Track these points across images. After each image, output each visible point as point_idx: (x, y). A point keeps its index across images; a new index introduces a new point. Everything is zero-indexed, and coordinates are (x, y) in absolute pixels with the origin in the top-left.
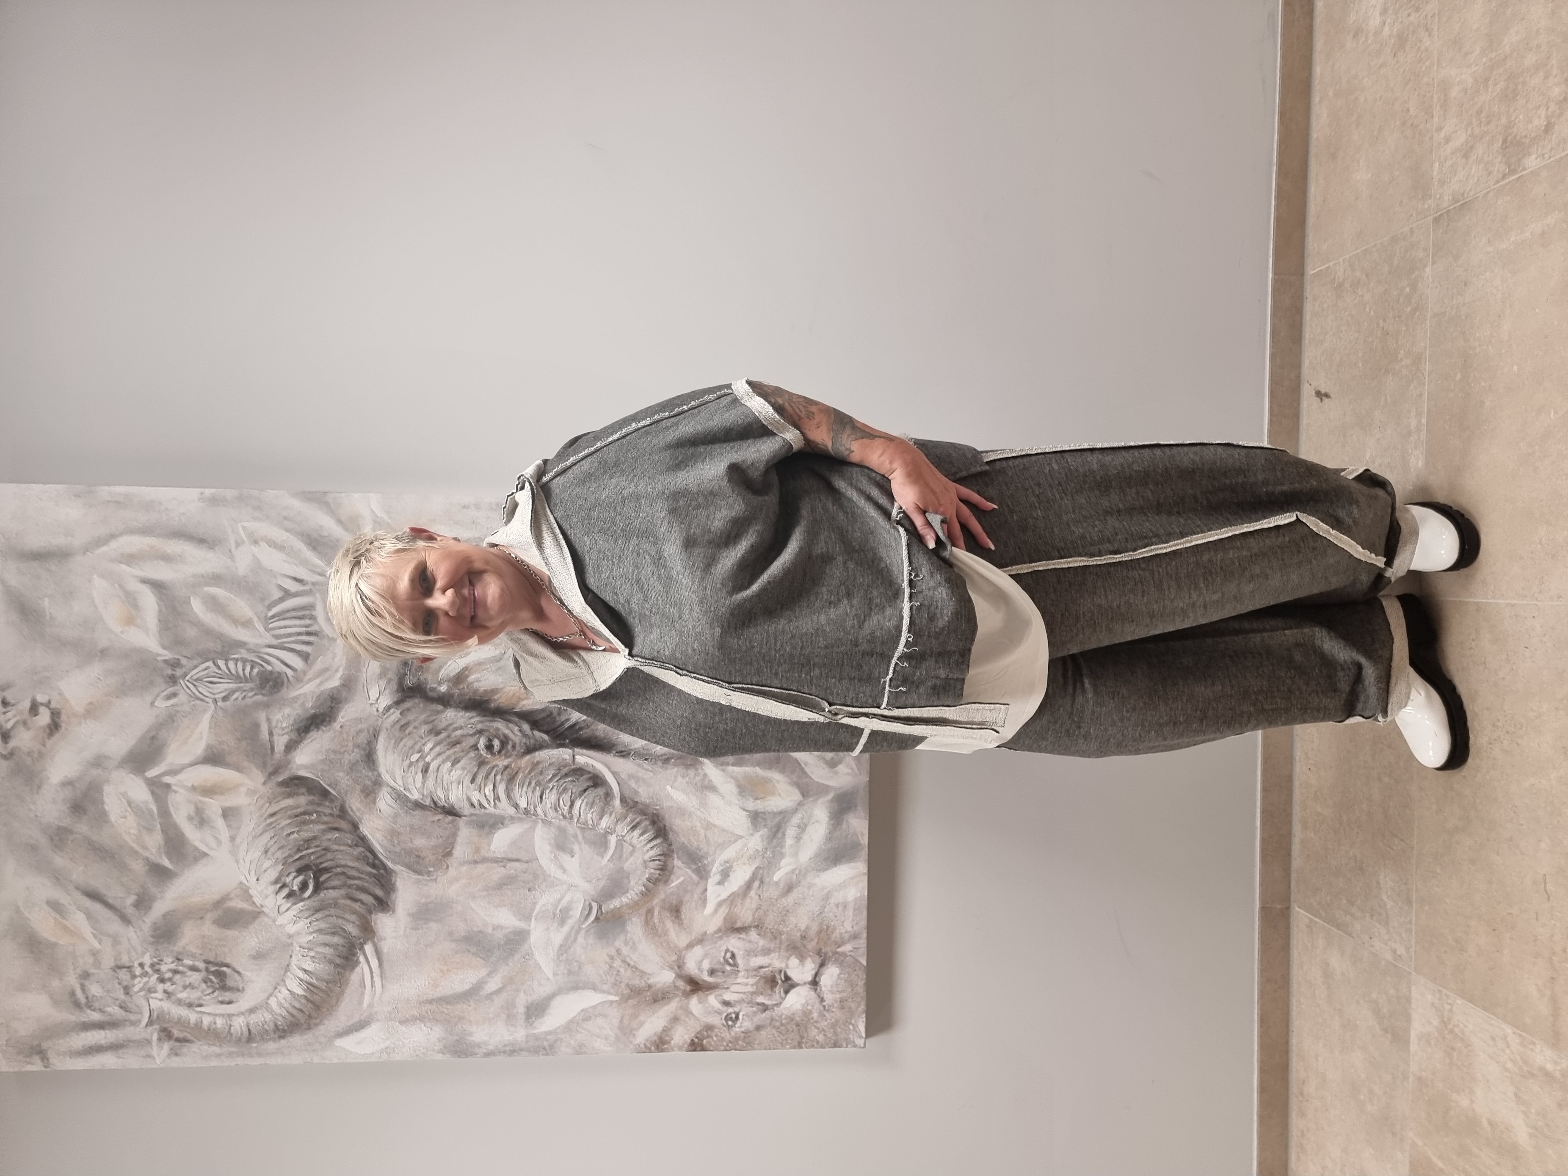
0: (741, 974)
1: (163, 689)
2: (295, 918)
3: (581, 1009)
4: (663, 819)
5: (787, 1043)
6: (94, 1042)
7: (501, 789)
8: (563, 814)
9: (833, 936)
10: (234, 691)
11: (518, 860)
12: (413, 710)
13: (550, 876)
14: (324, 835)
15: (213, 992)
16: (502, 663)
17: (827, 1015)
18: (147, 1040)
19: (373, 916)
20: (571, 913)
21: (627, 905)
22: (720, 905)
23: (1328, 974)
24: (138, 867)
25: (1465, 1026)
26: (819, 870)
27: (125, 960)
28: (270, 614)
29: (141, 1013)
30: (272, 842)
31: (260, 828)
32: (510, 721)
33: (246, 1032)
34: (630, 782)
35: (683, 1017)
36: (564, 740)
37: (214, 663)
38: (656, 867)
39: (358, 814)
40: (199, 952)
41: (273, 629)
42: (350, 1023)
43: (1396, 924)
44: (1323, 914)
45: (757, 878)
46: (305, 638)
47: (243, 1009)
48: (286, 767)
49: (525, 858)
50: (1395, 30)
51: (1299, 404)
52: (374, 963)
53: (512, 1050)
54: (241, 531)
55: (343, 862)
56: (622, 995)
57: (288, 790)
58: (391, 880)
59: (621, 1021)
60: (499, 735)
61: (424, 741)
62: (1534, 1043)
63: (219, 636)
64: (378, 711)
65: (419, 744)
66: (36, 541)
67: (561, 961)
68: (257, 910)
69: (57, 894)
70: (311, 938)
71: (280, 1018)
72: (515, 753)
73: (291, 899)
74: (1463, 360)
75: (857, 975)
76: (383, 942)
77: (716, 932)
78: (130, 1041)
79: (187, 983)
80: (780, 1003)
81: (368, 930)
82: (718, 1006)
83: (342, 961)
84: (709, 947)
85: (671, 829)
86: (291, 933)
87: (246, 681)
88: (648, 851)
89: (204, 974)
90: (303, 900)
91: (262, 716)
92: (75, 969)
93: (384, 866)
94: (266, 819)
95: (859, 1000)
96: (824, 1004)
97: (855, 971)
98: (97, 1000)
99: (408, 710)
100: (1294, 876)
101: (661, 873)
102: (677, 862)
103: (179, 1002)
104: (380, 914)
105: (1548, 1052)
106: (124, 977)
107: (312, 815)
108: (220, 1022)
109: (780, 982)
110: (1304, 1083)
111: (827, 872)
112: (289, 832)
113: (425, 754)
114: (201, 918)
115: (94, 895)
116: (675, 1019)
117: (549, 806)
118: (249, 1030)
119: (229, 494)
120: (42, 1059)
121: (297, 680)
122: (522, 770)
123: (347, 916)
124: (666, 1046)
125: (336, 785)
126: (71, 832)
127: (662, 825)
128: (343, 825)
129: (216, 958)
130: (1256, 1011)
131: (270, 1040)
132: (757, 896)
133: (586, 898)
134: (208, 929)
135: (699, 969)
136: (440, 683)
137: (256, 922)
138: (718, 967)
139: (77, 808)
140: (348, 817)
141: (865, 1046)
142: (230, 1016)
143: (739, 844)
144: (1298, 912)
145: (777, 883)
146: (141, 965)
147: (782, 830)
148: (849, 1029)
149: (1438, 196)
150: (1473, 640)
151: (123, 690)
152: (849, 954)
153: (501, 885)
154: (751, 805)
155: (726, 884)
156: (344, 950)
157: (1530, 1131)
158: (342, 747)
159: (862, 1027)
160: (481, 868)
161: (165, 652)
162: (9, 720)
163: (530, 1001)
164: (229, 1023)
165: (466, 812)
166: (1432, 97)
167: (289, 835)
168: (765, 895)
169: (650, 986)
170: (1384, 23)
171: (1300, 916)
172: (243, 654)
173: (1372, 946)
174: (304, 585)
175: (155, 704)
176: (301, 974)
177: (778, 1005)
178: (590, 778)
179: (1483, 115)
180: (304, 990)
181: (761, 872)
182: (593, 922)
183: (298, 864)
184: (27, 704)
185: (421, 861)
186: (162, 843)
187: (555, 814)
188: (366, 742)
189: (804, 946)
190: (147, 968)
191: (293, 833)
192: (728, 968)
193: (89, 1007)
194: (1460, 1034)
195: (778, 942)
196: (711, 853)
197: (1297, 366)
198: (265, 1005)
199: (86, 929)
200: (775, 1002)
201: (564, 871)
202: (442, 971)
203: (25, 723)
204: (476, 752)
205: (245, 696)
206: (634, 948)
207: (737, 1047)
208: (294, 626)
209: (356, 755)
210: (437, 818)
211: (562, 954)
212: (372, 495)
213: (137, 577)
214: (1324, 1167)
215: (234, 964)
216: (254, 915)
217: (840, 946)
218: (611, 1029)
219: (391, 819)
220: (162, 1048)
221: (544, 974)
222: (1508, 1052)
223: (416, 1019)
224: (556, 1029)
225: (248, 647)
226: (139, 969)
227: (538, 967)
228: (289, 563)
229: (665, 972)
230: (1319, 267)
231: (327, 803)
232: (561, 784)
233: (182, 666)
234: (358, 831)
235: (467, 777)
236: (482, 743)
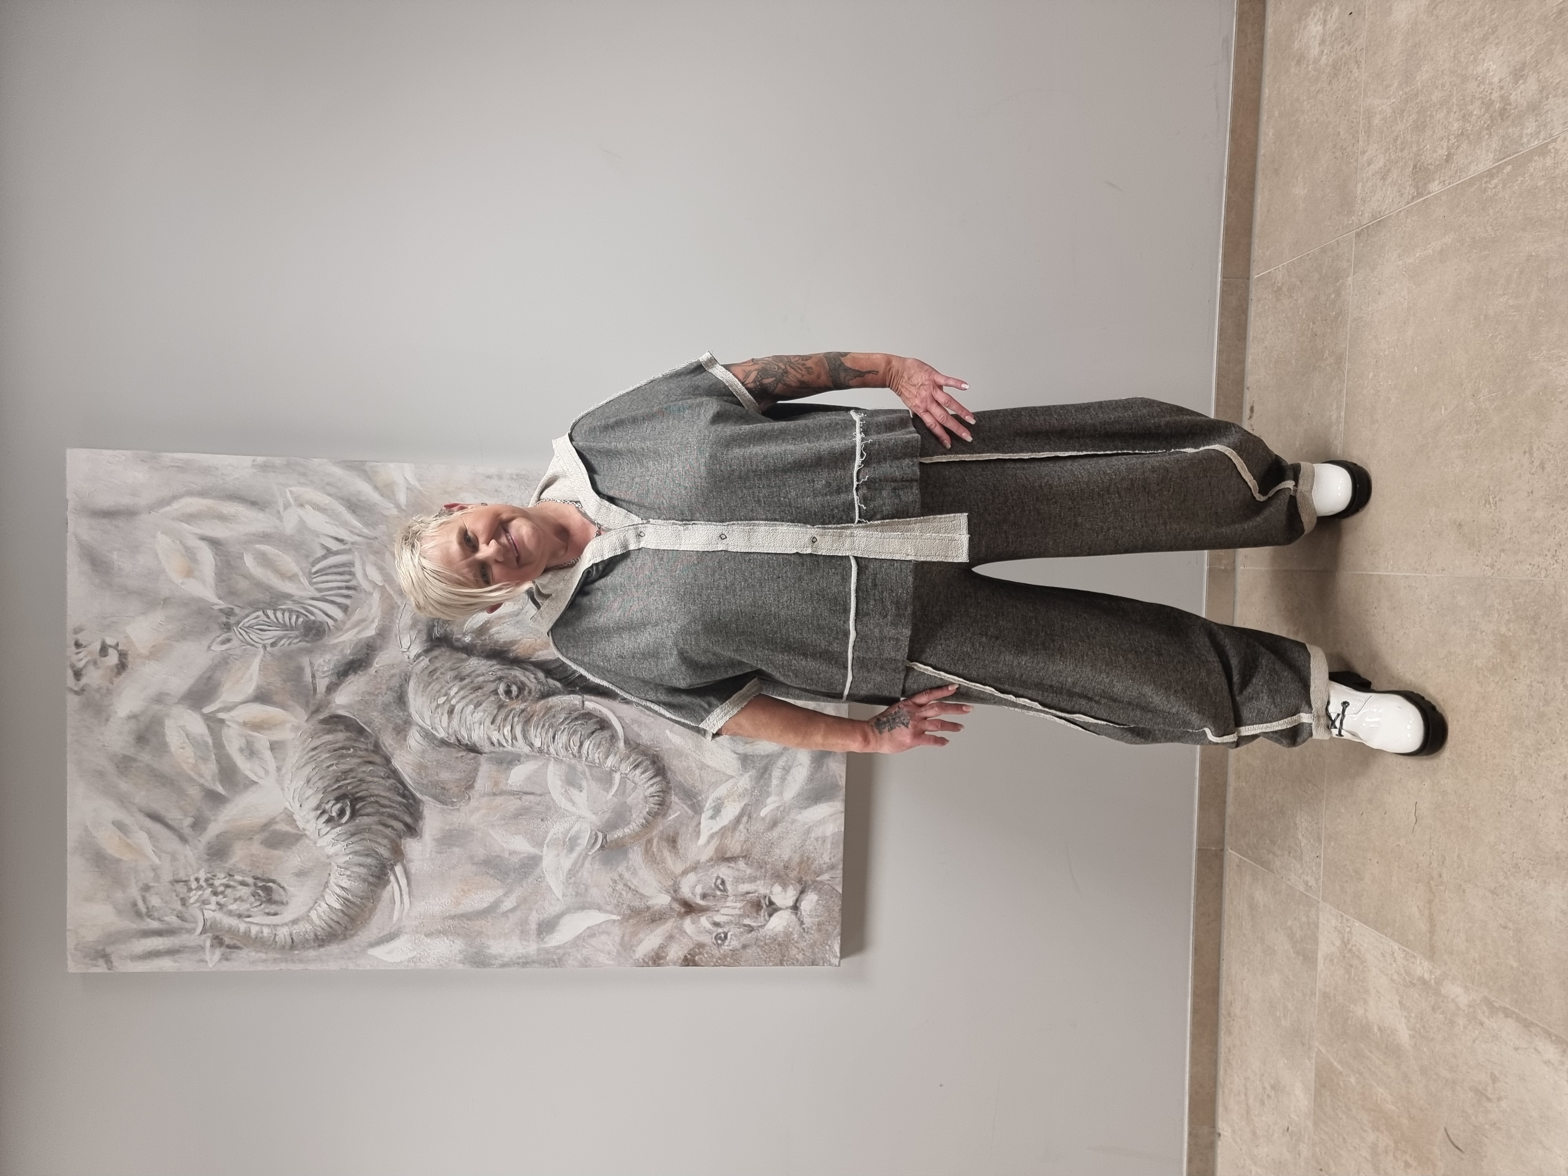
0: (730, 899)
1: (218, 634)
2: (333, 841)
3: (586, 927)
4: (662, 759)
5: (770, 961)
6: (153, 948)
7: (518, 730)
8: (572, 753)
9: (813, 867)
10: (281, 638)
11: (532, 794)
12: (440, 657)
13: (561, 807)
14: (359, 767)
15: (260, 905)
16: (519, 618)
17: (806, 937)
18: (200, 946)
19: (403, 840)
20: (579, 841)
21: (629, 835)
22: (712, 837)
23: (1253, 907)
24: (194, 792)
25: (1362, 946)
26: (801, 808)
27: (182, 875)
28: (314, 570)
29: (196, 922)
30: (314, 773)
31: (303, 760)
32: (526, 669)
33: (289, 941)
34: (633, 726)
35: (678, 936)
36: (575, 687)
37: (263, 612)
38: (656, 802)
39: (389, 749)
40: (248, 869)
42: (381, 935)
43: (1308, 860)
44: (1250, 853)
45: (746, 814)
46: (345, 592)
48: (327, 707)
49: (539, 792)
50: (1331, 60)
51: (1242, 396)
52: (403, 881)
53: (525, 962)
54: (288, 495)
55: (376, 792)
56: (624, 915)
57: (328, 727)
58: (419, 809)
59: (623, 938)
60: (517, 681)
61: (449, 686)
62: (1414, 957)
63: (268, 588)
64: (409, 658)
65: (446, 688)
66: (106, 501)
67: (569, 884)
68: (301, 833)
69: (121, 815)
70: (348, 858)
71: (319, 929)
72: (531, 698)
73: (330, 824)
74: (1375, 360)
75: (834, 902)
76: (411, 864)
77: (708, 861)
78: (186, 947)
79: (238, 896)
80: (765, 925)
81: (398, 853)
82: (708, 926)
83: (375, 879)
84: (702, 874)
85: (670, 769)
86: (330, 854)
87: (292, 628)
88: (648, 788)
89: (252, 888)
90: (340, 825)
91: (305, 661)
92: (137, 882)
93: (413, 796)
94: (308, 752)
95: (835, 923)
96: (804, 926)
97: (832, 897)
98: (156, 910)
99: (436, 657)
100: (1228, 822)
101: (660, 808)
102: (674, 799)
103: (230, 913)
104: (409, 839)
105: (1426, 964)
106: (181, 890)
107: (350, 750)
108: (266, 931)
109: (764, 906)
110: (1231, 1004)
111: (808, 810)
112: (328, 764)
113: (450, 697)
114: (251, 839)
115: (155, 817)
116: (671, 938)
117: (560, 745)
118: (292, 939)
119: (278, 461)
120: (106, 962)
122: (536, 714)
124: (662, 961)
125: (371, 723)
126: (135, 760)
127: (661, 765)
128: (377, 759)
129: (263, 875)
130: (1191, 941)
131: (310, 948)
132: (746, 830)
133: (593, 828)
134: (256, 848)
135: (693, 894)
136: (464, 634)
137: (299, 844)
138: (709, 891)
139: (141, 739)
140: (381, 752)
141: (839, 965)
142: (275, 926)
143: (729, 784)
144: (1230, 853)
145: (763, 819)
146: (197, 880)
147: (768, 772)
148: (826, 951)
149: (1360, 213)
150: (1375, 608)
151: (183, 635)
152: (827, 882)
153: (518, 815)
154: (741, 749)
155: (718, 819)
156: (376, 870)
157: (1410, 1032)
158: (376, 689)
159: (837, 948)
160: (499, 800)
161: (221, 602)
162: (82, 660)
163: (541, 919)
164: (274, 932)
165: (486, 750)
166: (1359, 123)
167: (328, 767)
168: (753, 829)
169: (648, 908)
170: (1323, 52)
171: (1232, 855)
172: (289, 605)
173: (1289, 880)
175: (212, 648)
176: (338, 891)
177: (762, 926)
178: (598, 722)
179: (1398, 142)
180: (341, 905)
181: (749, 808)
182: (599, 850)
183: (336, 793)
184: (97, 646)
185: (446, 792)
186: (217, 771)
187: (566, 754)
188: (398, 685)
189: (787, 875)
191: (332, 765)
192: (719, 893)
193: (149, 916)
194: (1357, 953)
195: (763, 870)
196: (705, 790)
197: (1242, 362)
198: (307, 917)
199: (148, 847)
200: (760, 924)
201: (574, 803)
202: (462, 890)
203: (95, 663)
204: (496, 697)
206: (635, 873)
207: (726, 963)
208: (335, 581)
209: (389, 697)
210: (460, 754)
211: (570, 878)
212: (406, 465)
213: (196, 534)
214: (1247, 1079)
215: (279, 880)
216: (297, 837)
217: (818, 876)
218: (613, 945)
219: (418, 754)
220: (213, 953)
221: (555, 895)
222: (1394, 965)
223: (440, 932)
224: (564, 944)
225: (293, 598)
226: (195, 883)
227: (549, 888)
228: (330, 524)
229: (663, 895)
230: (1262, 272)
231: (363, 739)
232: (571, 726)
233: (236, 615)
234: (390, 765)
235: (487, 719)
236: (502, 688)
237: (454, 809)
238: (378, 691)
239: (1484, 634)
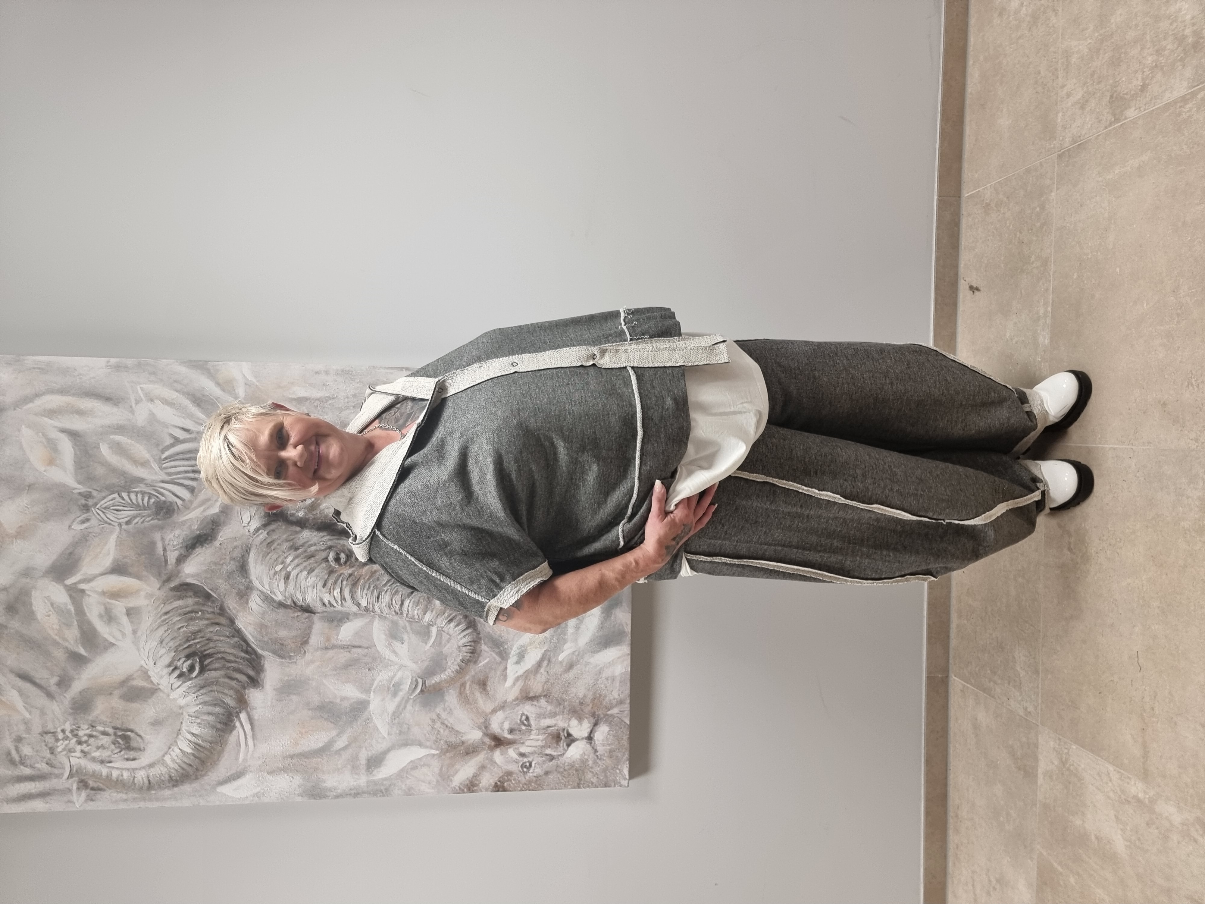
0: (533, 732)
1: (78, 516)
2: (185, 693)
3: (409, 761)
5: (569, 785)
6: (27, 791)
7: (347, 592)
8: (395, 611)
9: (604, 703)
10: (135, 517)
11: (360, 647)
12: (277, 531)
13: (385, 658)
14: (207, 628)
15: (120, 752)
17: (600, 762)
18: (68, 789)
19: (246, 691)
20: (402, 687)
21: (445, 680)
22: (517, 679)
23: (976, 727)
24: (59, 654)
25: (1079, 765)
26: (593, 652)
27: (50, 727)
28: (163, 456)
29: (64, 768)
30: (166, 634)
31: (156, 623)
33: (146, 782)
35: (489, 766)
37: (119, 494)
38: (468, 651)
39: (234, 611)
40: (108, 721)
41: (166, 468)
42: (229, 774)
43: (1027, 689)
44: (973, 681)
45: (546, 659)
46: (191, 475)
47: (143, 765)
48: (177, 576)
49: (366, 645)
50: (1030, 10)
51: (957, 295)
52: (248, 727)
53: (356, 793)
54: (139, 390)
55: (223, 650)
56: (442, 749)
57: (179, 593)
58: (261, 663)
59: (441, 769)
60: (345, 550)
61: (285, 555)
62: (1129, 778)
63: (123, 474)
64: (249, 531)
65: (282, 557)
67: (394, 724)
68: (156, 687)
70: (198, 708)
71: (173, 771)
72: (358, 564)
73: (181, 679)
74: (1079, 263)
75: (622, 732)
76: (254, 711)
77: (514, 701)
78: (55, 790)
79: (100, 745)
80: (564, 754)
81: (242, 702)
82: (516, 756)
83: (222, 726)
84: (509, 712)
86: (182, 705)
87: (144, 508)
88: (461, 639)
89: (113, 737)
90: (190, 679)
91: (157, 536)
92: (10, 734)
93: (255, 652)
94: (161, 617)
95: (624, 750)
96: (597, 754)
97: (621, 728)
98: (28, 758)
99: (273, 531)
100: (951, 653)
101: (472, 655)
103: (94, 760)
104: (252, 690)
105: (1140, 784)
106: (50, 740)
107: (198, 613)
108: (126, 775)
109: (563, 737)
110: (958, 808)
111: (599, 653)
112: (180, 626)
113: (286, 565)
114: (111, 694)
115: (25, 677)
116: (483, 767)
117: (384, 604)
118: (149, 780)
119: (130, 362)
121: (185, 507)
122: (363, 577)
123: (226, 691)
124: (475, 788)
125: (217, 589)
126: (6, 627)
127: (472, 618)
128: (223, 620)
129: (122, 725)
130: (923, 755)
131: (165, 788)
132: (546, 673)
133: (414, 675)
134: (116, 702)
135: (501, 729)
136: (298, 510)
137: (154, 697)
138: (516, 727)
139: (11, 608)
140: (226, 614)
141: (628, 786)
142: (134, 770)
144: (954, 680)
145: (561, 662)
146: (63, 731)
148: (616, 773)
149: (1061, 138)
151: (47, 516)
152: (616, 715)
153: (347, 666)
155: (522, 663)
156: (224, 717)
157: (1126, 843)
158: (221, 559)
159: (626, 771)
160: (331, 653)
161: (80, 486)
163: (370, 755)
164: (133, 775)
165: (319, 611)
166: (1058, 62)
167: (179, 629)
168: (552, 671)
169: (463, 743)
171: (956, 682)
172: (142, 487)
173: (1009, 705)
174: (191, 433)
175: (73, 527)
176: (189, 737)
177: (562, 755)
179: (1095, 77)
180: (192, 749)
181: (549, 653)
182: (419, 694)
183: (187, 652)
185: (284, 648)
186: (79, 636)
187: (389, 610)
188: (240, 556)
189: (582, 711)
190: (68, 733)
191: (182, 627)
192: (524, 728)
193: (22, 764)
194: (1074, 771)
195: (562, 707)
196: (511, 640)
198: (161, 761)
199: (20, 704)
200: (559, 753)
201: (396, 654)
202: (300, 732)
204: (327, 563)
205: (143, 521)
206: (451, 713)
207: (531, 788)
208: (182, 466)
209: (232, 566)
210: (296, 615)
211: (395, 719)
212: (244, 363)
213: (57, 427)
214: (973, 872)
215: (137, 730)
216: (152, 691)
217: (609, 710)
218: (433, 775)
219: (260, 616)
220: (80, 795)
221: (381, 734)
222: (1110, 784)
223: (281, 770)
224: (390, 776)
225: (146, 482)
226: (62, 734)
227: (376, 728)
228: (178, 416)
229: (475, 731)
230: (972, 191)
231: (210, 604)
232: (393, 587)
233: (93, 497)
234: (234, 625)
235: (319, 583)
236: (331, 556)
237: (291, 663)
238: (223, 561)
239: (1190, 499)
